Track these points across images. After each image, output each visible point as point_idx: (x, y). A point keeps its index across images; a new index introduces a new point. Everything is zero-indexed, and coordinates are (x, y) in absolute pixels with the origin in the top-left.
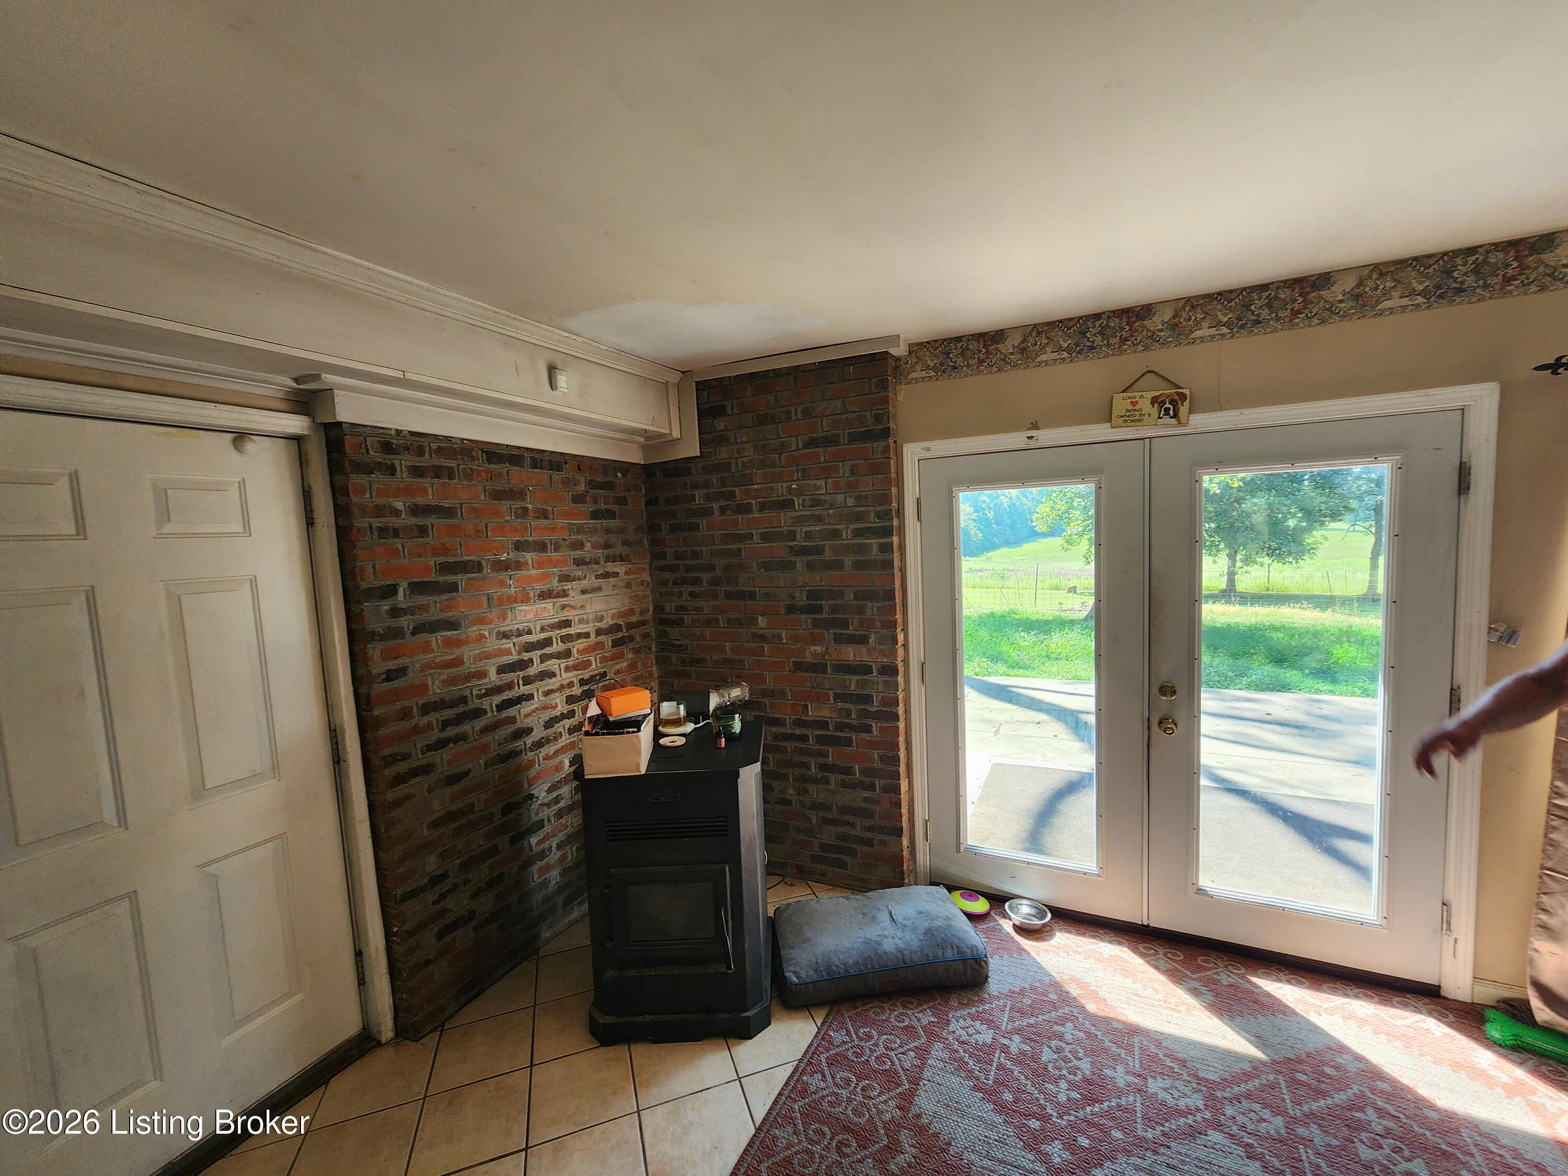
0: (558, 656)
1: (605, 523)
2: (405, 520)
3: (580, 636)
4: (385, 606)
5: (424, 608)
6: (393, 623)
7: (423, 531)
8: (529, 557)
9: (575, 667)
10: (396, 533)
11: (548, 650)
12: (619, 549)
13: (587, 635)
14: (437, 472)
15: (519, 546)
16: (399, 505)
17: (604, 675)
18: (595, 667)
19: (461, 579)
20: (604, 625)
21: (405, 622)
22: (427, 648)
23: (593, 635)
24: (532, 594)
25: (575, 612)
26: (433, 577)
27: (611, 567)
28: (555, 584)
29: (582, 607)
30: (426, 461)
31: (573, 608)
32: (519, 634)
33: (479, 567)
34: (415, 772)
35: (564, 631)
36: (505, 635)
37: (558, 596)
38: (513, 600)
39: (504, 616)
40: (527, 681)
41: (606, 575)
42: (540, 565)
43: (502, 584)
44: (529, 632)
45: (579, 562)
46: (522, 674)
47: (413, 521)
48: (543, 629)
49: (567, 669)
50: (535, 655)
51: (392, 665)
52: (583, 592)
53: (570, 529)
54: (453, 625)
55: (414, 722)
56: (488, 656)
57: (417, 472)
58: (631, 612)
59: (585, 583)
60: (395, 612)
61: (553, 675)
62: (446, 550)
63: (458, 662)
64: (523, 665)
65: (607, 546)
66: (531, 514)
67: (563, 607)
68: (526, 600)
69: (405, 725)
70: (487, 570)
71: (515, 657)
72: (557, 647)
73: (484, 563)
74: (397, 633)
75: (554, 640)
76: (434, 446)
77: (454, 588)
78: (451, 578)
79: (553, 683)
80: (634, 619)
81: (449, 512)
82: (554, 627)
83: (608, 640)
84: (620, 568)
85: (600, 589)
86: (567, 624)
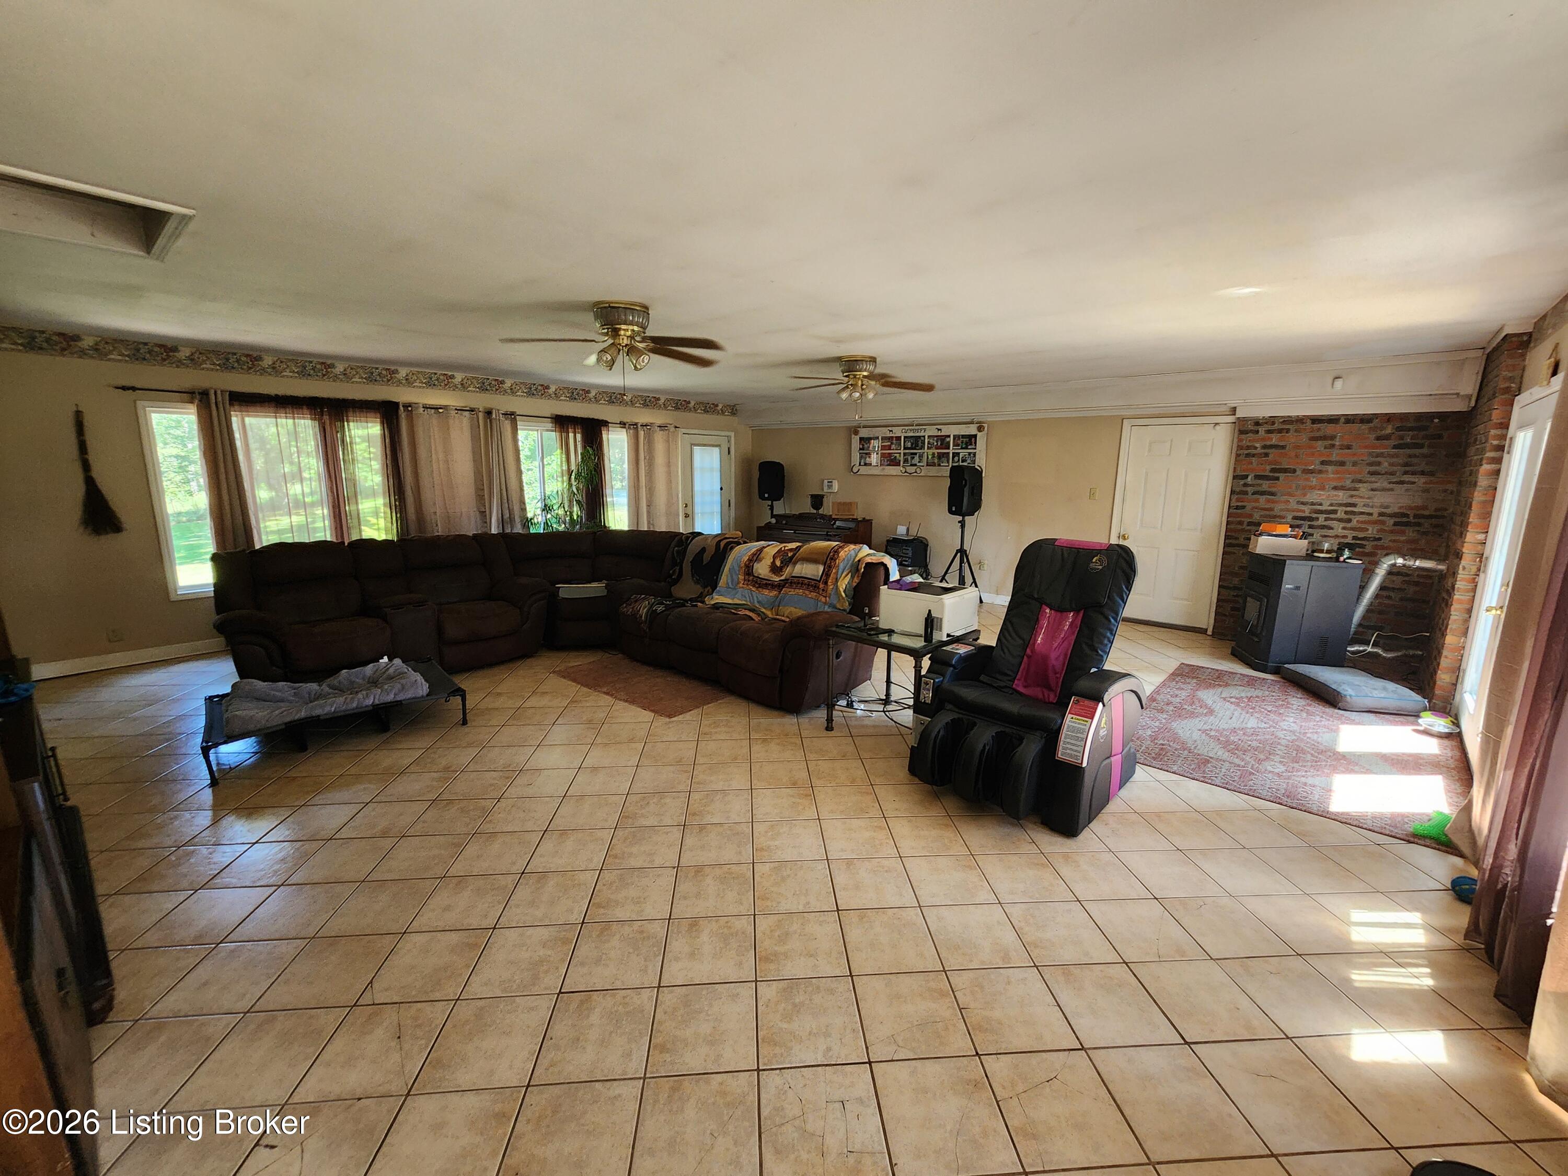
0: (1340, 520)
1: (1408, 451)
2: (1259, 451)
3: (1362, 513)
4: (1242, 482)
5: (1260, 485)
6: (1244, 489)
7: (1266, 455)
8: (1330, 468)
9: (1352, 529)
10: (1254, 455)
11: (1332, 516)
12: (1423, 466)
13: (1371, 514)
14: (1280, 431)
15: (1323, 463)
16: (1258, 445)
17: (1380, 539)
18: (1372, 531)
19: (1282, 476)
20: (1388, 511)
21: (1249, 489)
22: (1257, 501)
23: (1375, 516)
24: (1327, 487)
25: (1362, 500)
26: (1267, 473)
27: (1406, 478)
28: (1348, 483)
29: (1369, 498)
30: (1276, 426)
31: (1361, 497)
32: (1313, 504)
33: (1294, 471)
34: (1238, 545)
35: (1349, 509)
36: (1303, 503)
37: (1349, 489)
38: (1312, 488)
39: (1305, 495)
40: (1310, 527)
41: (1402, 483)
42: (1337, 472)
43: (1308, 480)
44: (1321, 504)
45: (1372, 473)
46: (1309, 523)
47: (1263, 451)
48: (1331, 505)
49: (1344, 528)
50: (1322, 517)
51: (1240, 504)
52: (1372, 490)
53: (1370, 454)
54: (1273, 494)
55: (1244, 527)
56: (1288, 510)
57: (1269, 432)
58: (1425, 508)
59: (1375, 486)
60: (1245, 485)
61: (1332, 529)
62: (1276, 463)
63: (1271, 509)
64: (1310, 519)
65: (1406, 464)
66: (1336, 447)
67: (1352, 496)
68: (1322, 488)
69: (1240, 527)
70: (1298, 472)
71: (1307, 514)
72: (1340, 515)
73: (1297, 469)
74: (1246, 493)
75: (1339, 512)
76: (1281, 420)
77: (1277, 479)
78: (1276, 475)
79: (1330, 533)
80: (1426, 513)
81: (1283, 447)
82: (1341, 505)
83: (1391, 521)
84: (1421, 480)
85: (1392, 490)
86: (1354, 505)
